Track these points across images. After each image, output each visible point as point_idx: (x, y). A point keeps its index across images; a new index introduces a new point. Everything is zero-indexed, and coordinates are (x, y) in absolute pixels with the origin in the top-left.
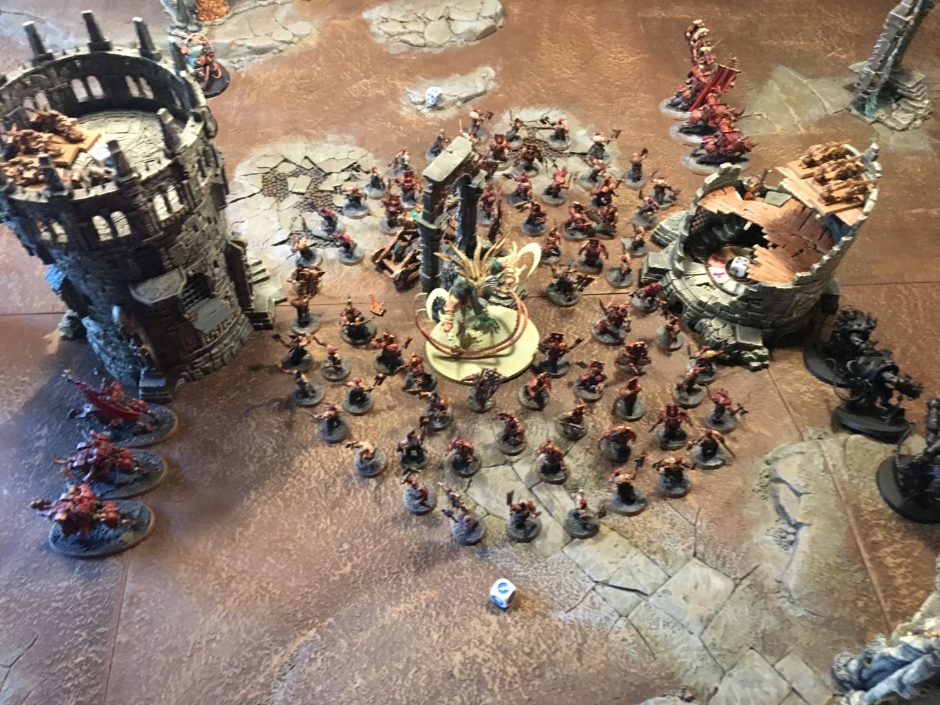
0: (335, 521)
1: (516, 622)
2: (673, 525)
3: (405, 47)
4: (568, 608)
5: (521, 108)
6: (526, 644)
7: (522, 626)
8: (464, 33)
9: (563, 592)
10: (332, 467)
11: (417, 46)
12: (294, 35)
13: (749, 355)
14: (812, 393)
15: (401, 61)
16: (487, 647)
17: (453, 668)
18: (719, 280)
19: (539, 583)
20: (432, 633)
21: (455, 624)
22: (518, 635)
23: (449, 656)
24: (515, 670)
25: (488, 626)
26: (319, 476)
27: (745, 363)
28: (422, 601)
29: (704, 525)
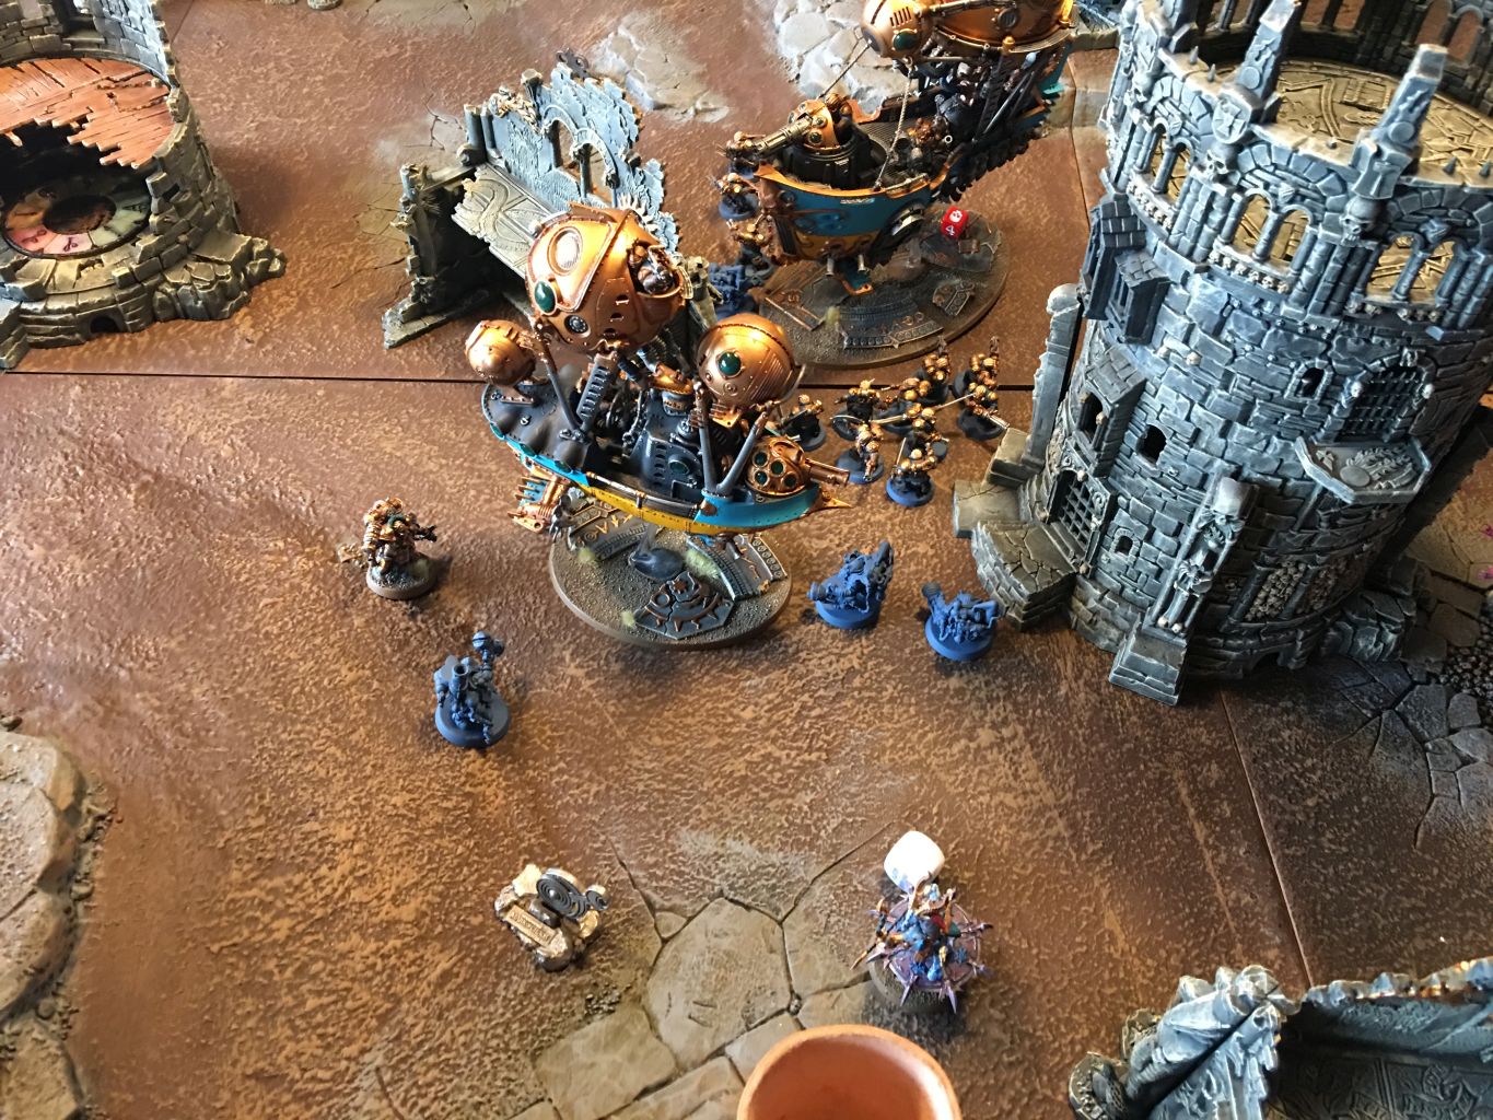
1: (383, 957)
6: (329, 967)
7: (372, 967)
16: (348, 890)
17: (322, 822)
20: (408, 797)
21: (417, 839)
22: (357, 955)
23: (352, 817)
24: (280, 936)
25: (394, 899)
28: (480, 788)
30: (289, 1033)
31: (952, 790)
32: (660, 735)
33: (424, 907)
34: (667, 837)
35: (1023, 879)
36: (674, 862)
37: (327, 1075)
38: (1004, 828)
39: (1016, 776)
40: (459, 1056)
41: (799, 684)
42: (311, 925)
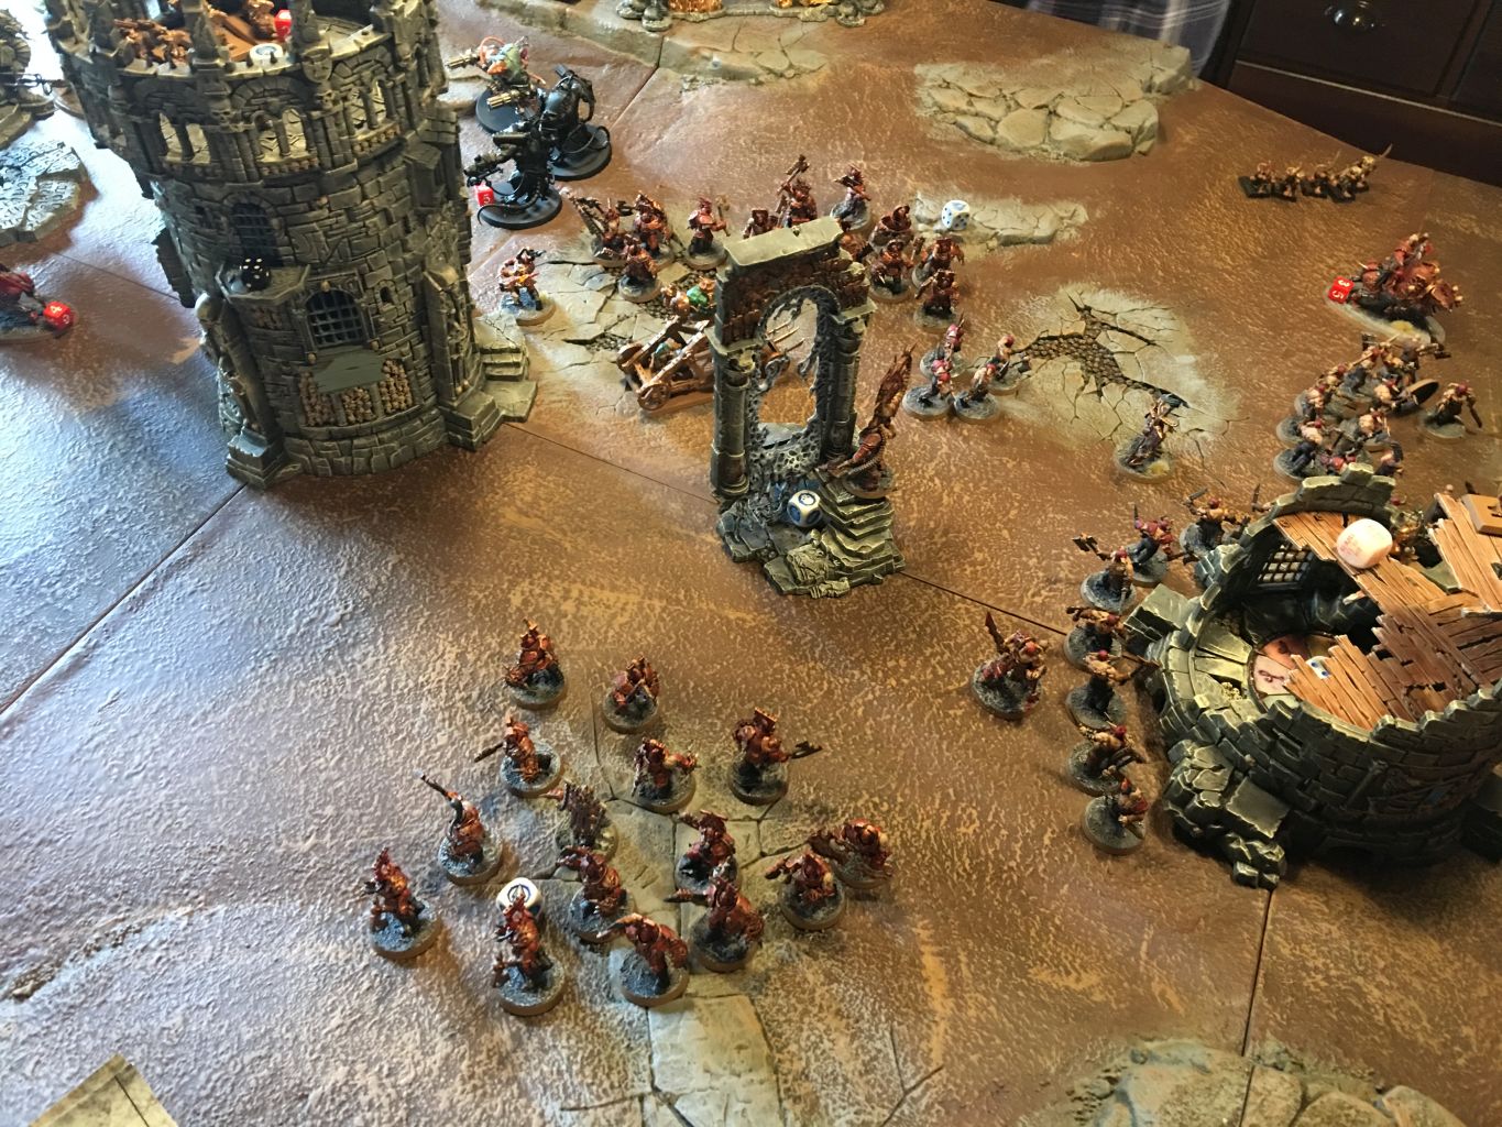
0: (344, 765)
1: (471, 1077)
2: (868, 1069)
3: (956, 135)
4: (572, 1103)
5: (1103, 286)
6: (456, 1120)
7: (475, 1088)
8: (1067, 141)
9: (588, 1071)
10: (401, 685)
11: (978, 138)
12: (791, 66)
13: (1240, 845)
14: (1327, 978)
15: (939, 153)
16: (394, 1086)
17: (316, 1087)
18: (1263, 686)
19: (564, 1035)
20: (338, 1012)
21: (381, 1020)
22: (458, 1096)
23: (327, 1065)
25: (425, 1054)
26: (375, 686)
27: (1227, 859)
29: (924, 1102)
31: (592, 647)
32: (413, 808)
33: (447, 1035)
35: (677, 643)
38: (638, 634)
39: (608, 607)
41: (444, 694)
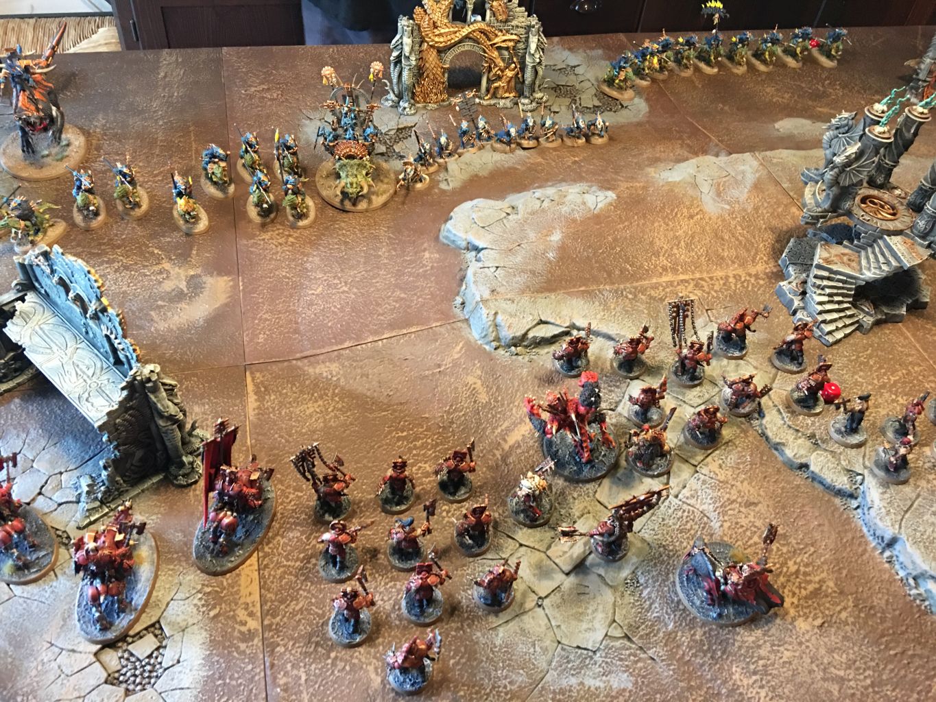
30: (756, 524)
34: (637, 681)
36: (627, 666)
37: (730, 512)
40: (682, 537)
42: (781, 572)
